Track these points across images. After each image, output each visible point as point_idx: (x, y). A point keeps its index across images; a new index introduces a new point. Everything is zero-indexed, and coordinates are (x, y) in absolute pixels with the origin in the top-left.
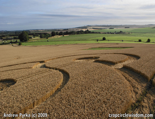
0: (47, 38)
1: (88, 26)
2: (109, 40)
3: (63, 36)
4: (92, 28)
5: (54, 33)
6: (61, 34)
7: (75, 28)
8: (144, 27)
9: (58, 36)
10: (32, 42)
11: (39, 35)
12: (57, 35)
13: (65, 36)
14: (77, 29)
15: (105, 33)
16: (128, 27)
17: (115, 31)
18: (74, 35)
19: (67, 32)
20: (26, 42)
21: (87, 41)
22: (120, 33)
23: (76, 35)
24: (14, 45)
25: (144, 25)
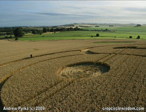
0: (41, 34)
1: (75, 23)
2: (102, 37)
3: (55, 32)
4: (79, 26)
5: (45, 30)
6: (52, 30)
7: (63, 25)
8: (126, 26)
9: (50, 32)
10: (27, 37)
11: (32, 32)
12: (48, 31)
13: (56, 32)
14: (65, 26)
15: (93, 31)
16: (112, 26)
17: (102, 29)
18: (65, 32)
19: (57, 29)
20: (21, 37)
21: (82, 37)
22: (106, 30)
23: (66, 32)
24: (10, 40)
25: (126, 24)
